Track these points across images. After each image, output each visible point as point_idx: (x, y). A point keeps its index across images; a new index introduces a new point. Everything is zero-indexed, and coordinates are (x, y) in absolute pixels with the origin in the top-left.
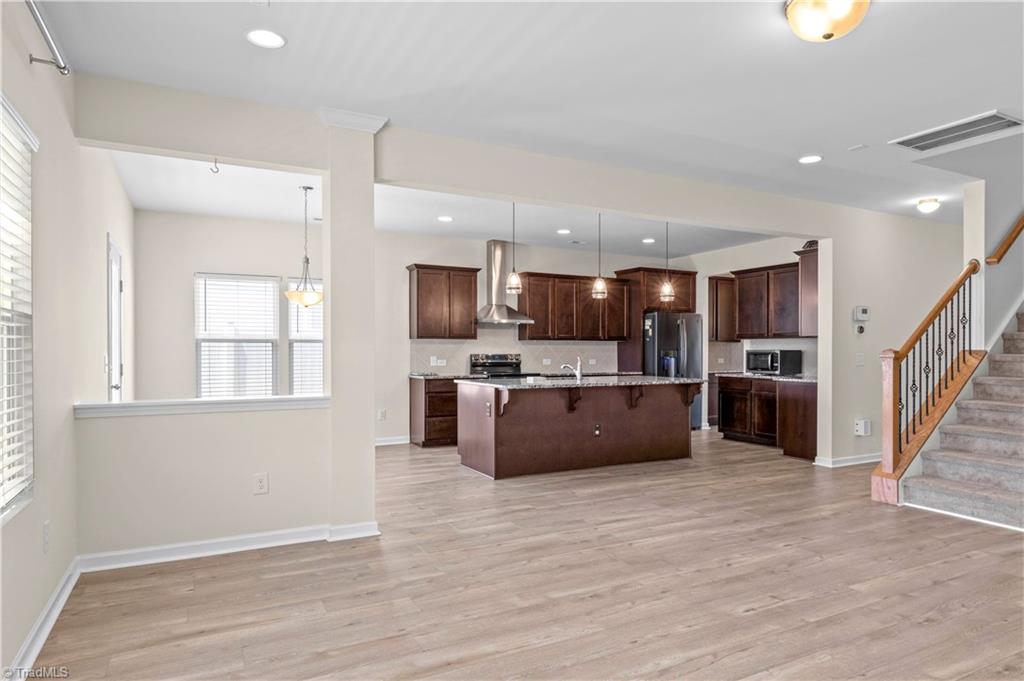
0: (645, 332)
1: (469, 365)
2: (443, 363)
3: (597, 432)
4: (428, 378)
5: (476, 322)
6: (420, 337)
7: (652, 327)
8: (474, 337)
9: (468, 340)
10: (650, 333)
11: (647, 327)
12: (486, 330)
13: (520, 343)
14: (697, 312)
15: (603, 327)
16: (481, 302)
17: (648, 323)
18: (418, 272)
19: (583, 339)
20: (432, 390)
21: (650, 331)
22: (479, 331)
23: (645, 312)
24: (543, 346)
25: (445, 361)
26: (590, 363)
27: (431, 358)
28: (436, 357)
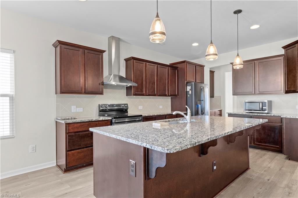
0: (187, 92)
1: (98, 111)
2: (80, 110)
4: (68, 121)
5: (103, 84)
6: (62, 92)
8: (101, 93)
9: (97, 96)
11: (188, 90)
12: (108, 90)
13: (127, 97)
16: (106, 72)
17: (189, 88)
18: (61, 47)
20: (72, 131)
21: (190, 91)
22: (104, 90)
23: (187, 83)
24: (139, 99)
25: (82, 109)
26: (160, 108)
27: (72, 107)
28: (75, 106)
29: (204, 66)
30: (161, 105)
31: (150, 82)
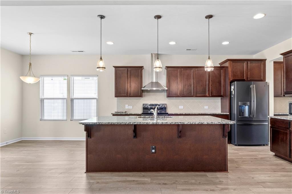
0: (231, 92)
1: (142, 109)
2: (131, 107)
3: (153, 151)
5: (142, 90)
7: (234, 89)
8: (141, 96)
10: (233, 93)
11: (232, 90)
12: (151, 93)
13: (167, 98)
14: (266, 81)
15: (209, 90)
17: (232, 87)
18: (115, 69)
19: (196, 97)
21: (233, 91)
23: (231, 82)
24: (180, 100)
25: (132, 107)
26: (205, 108)
27: (126, 105)
28: (128, 105)
29: (266, 60)
30: (207, 106)
31: (186, 85)
